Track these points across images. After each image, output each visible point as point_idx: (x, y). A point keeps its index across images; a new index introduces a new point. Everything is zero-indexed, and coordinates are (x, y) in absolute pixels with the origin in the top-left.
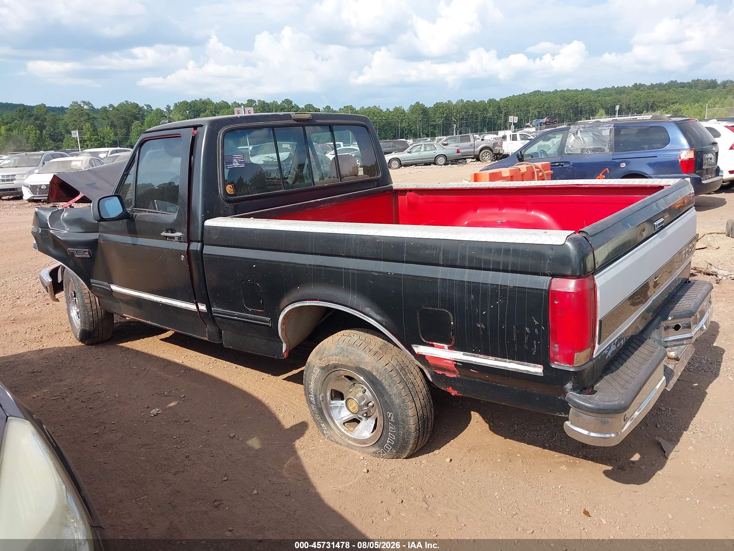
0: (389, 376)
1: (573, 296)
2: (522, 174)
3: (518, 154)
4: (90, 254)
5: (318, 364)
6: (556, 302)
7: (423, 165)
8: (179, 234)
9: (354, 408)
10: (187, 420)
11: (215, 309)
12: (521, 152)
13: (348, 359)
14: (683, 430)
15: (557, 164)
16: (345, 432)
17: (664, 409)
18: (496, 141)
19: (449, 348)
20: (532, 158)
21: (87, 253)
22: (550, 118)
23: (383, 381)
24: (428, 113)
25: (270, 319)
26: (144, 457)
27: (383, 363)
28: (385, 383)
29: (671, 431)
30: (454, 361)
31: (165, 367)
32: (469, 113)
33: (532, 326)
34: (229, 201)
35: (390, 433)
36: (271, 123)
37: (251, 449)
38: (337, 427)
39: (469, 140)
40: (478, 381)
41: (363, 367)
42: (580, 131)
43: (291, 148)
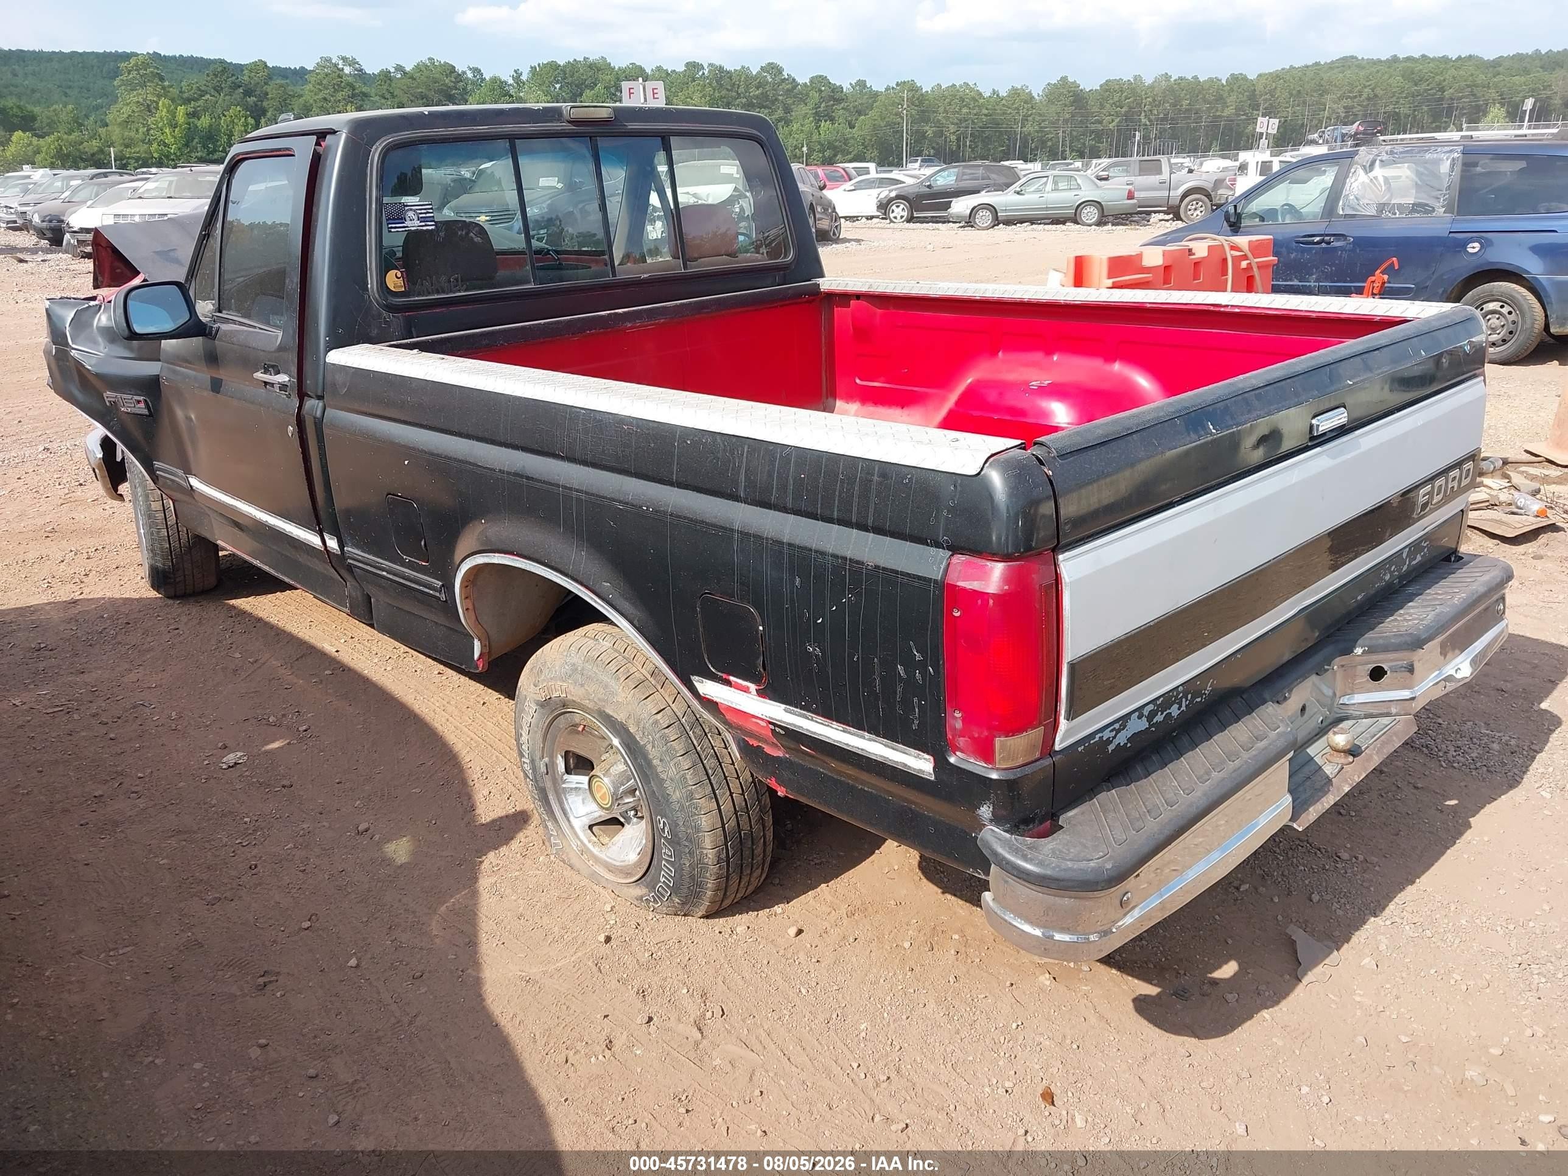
0: (663, 737)
1: (991, 602)
2: (1195, 263)
3: (1227, 212)
4: (147, 407)
5: (532, 695)
6: (957, 614)
7: (1048, 224)
8: (283, 378)
9: (603, 797)
10: (286, 782)
11: (350, 549)
12: (1235, 207)
13: (584, 691)
14: (1371, 914)
15: (1317, 239)
16: (590, 846)
17: (1345, 856)
18: (1221, 176)
19: (761, 693)
20: (1261, 223)
21: (142, 405)
22: (1366, 124)
23: (649, 747)
24: (1087, 102)
25: (441, 583)
26: (167, 857)
27: (651, 706)
28: (653, 753)
29: (1340, 912)
30: (770, 723)
31: (297, 659)
32: (1182, 106)
33: (910, 664)
34: (391, 308)
35: (663, 862)
36: (509, 128)
37: (387, 862)
38: (576, 834)
39: (1159, 172)
40: (822, 773)
41: (611, 714)
42: (1381, 161)
43: (738, 176)
